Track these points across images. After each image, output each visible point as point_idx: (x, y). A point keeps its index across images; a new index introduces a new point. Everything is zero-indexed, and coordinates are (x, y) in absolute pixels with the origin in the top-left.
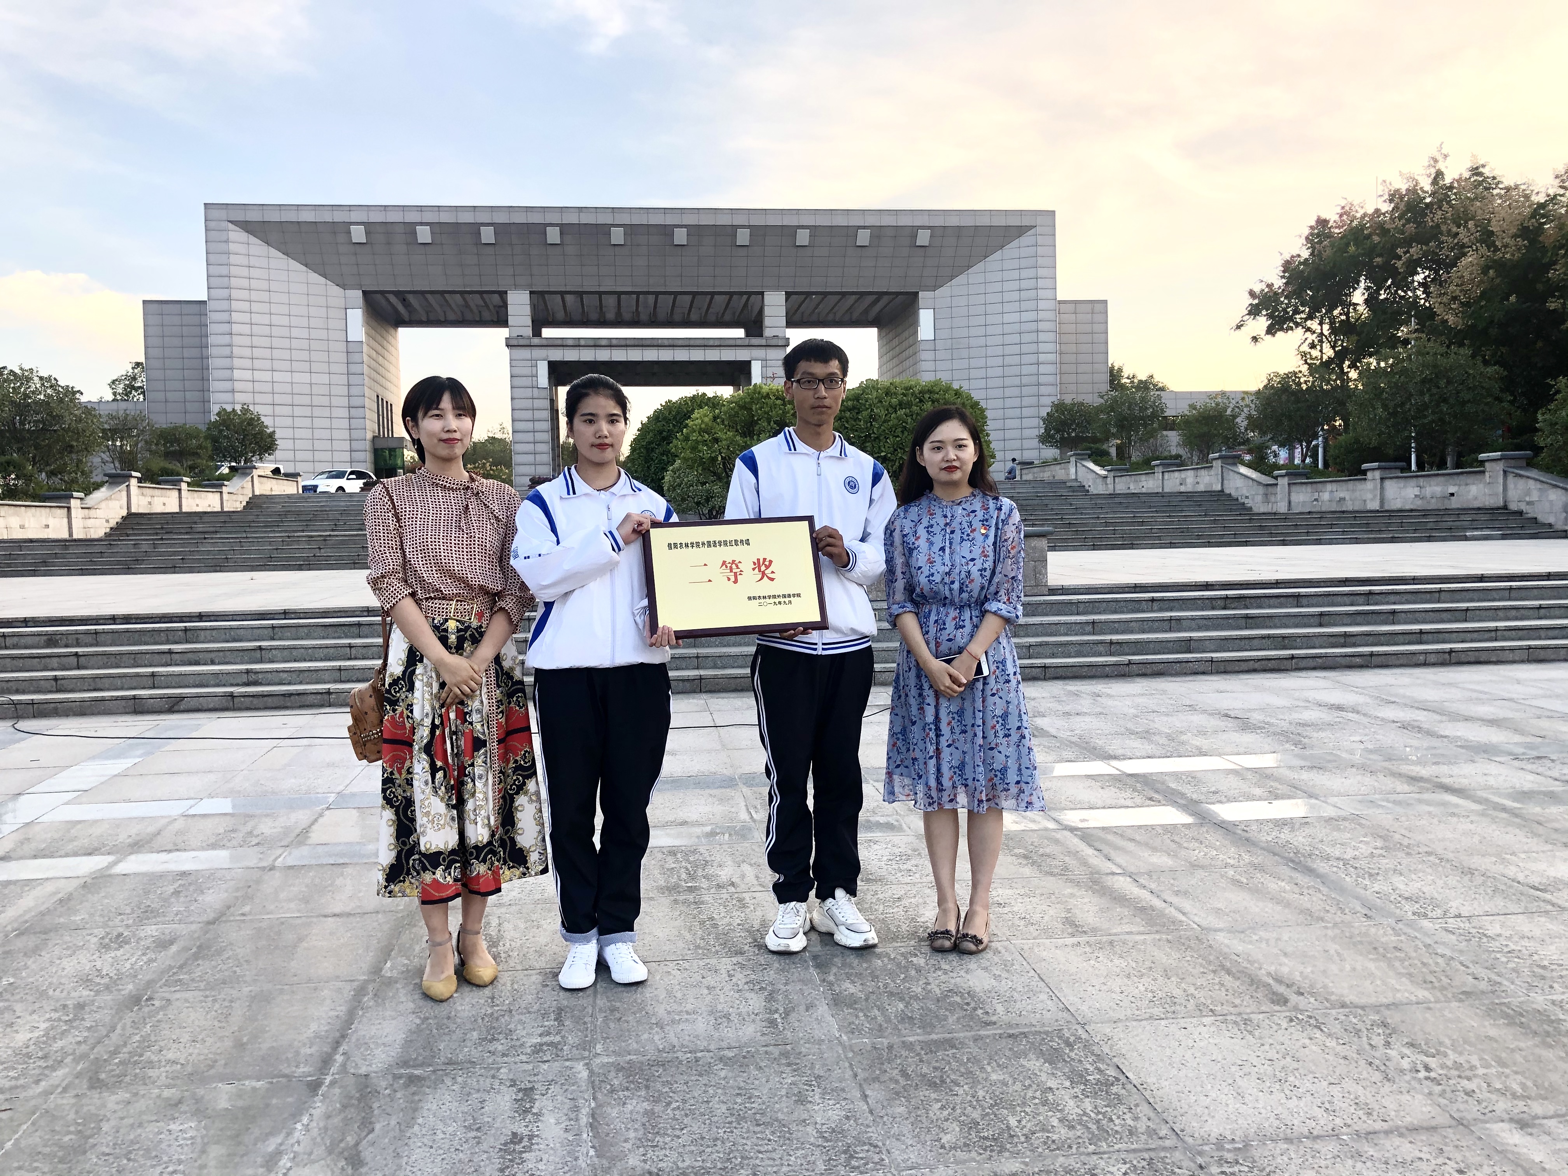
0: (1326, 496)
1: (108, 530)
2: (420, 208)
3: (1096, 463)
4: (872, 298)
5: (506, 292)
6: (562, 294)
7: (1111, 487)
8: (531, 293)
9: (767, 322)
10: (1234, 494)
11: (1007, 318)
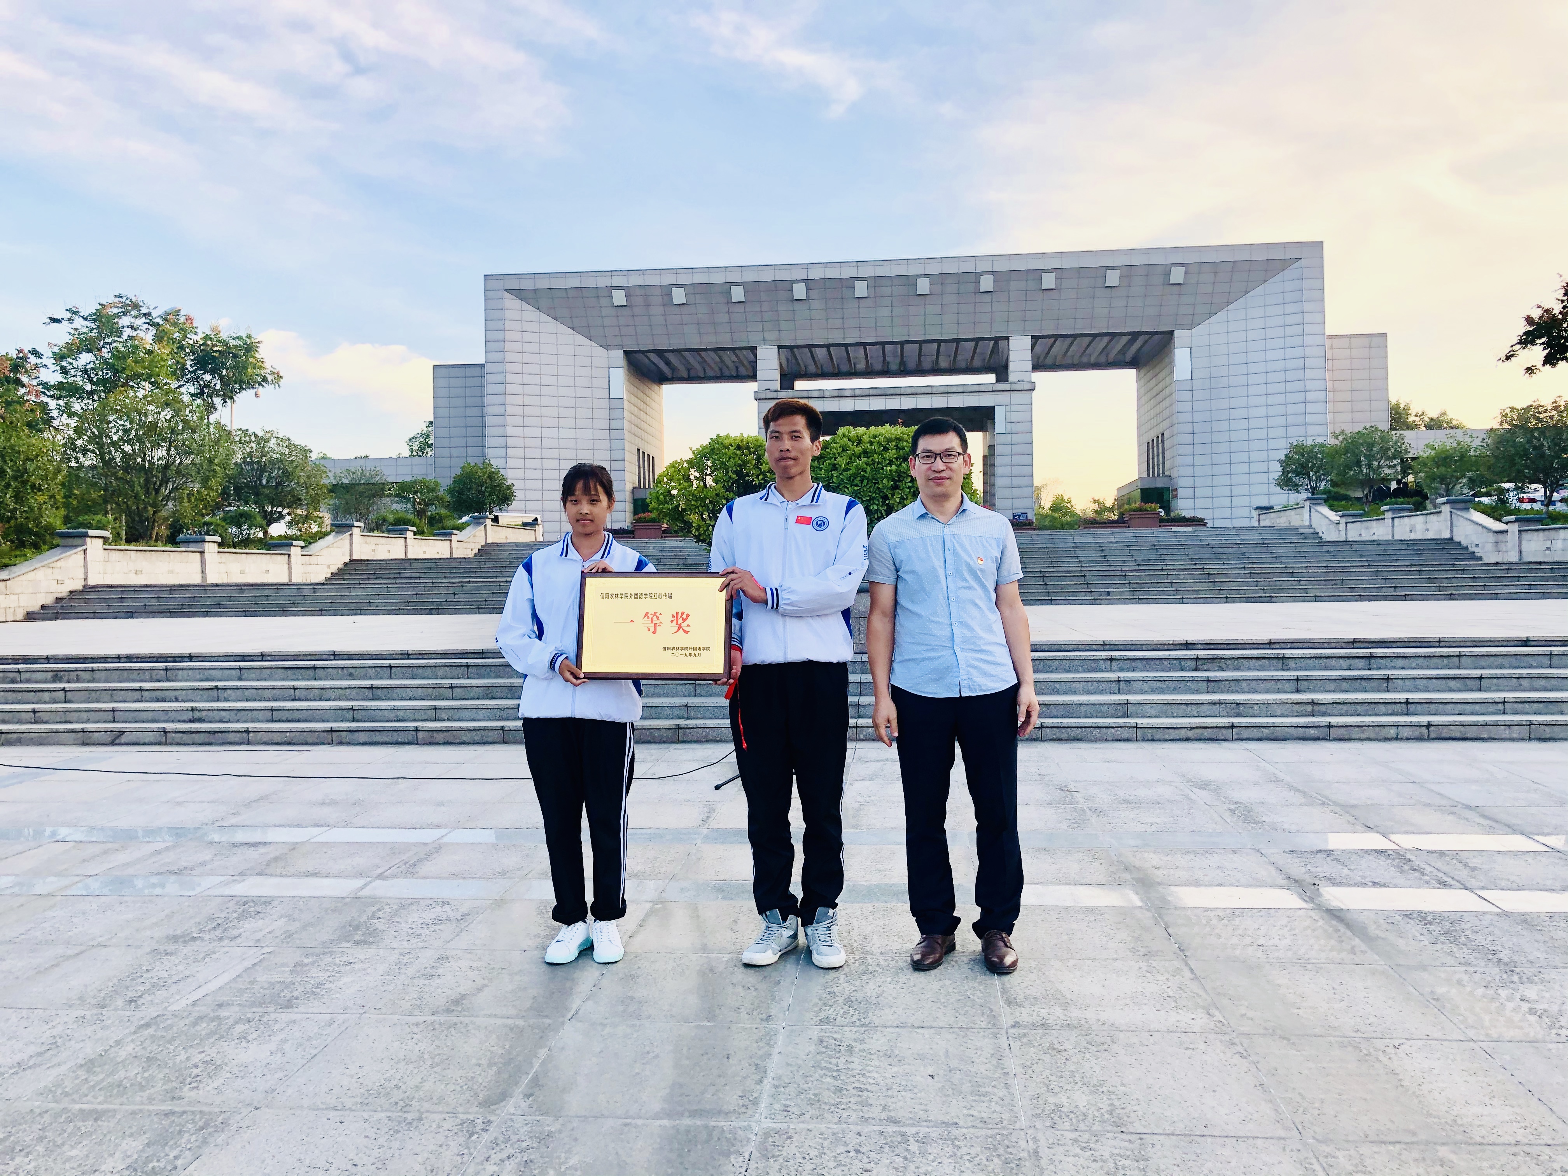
0: (1558, 545)
1: (329, 575)
2: (675, 271)
3: (1332, 508)
4: (1126, 339)
5: (755, 348)
6: (810, 347)
7: (1343, 533)
8: (779, 348)
9: (1012, 366)
10: (1464, 543)
11: (1270, 355)
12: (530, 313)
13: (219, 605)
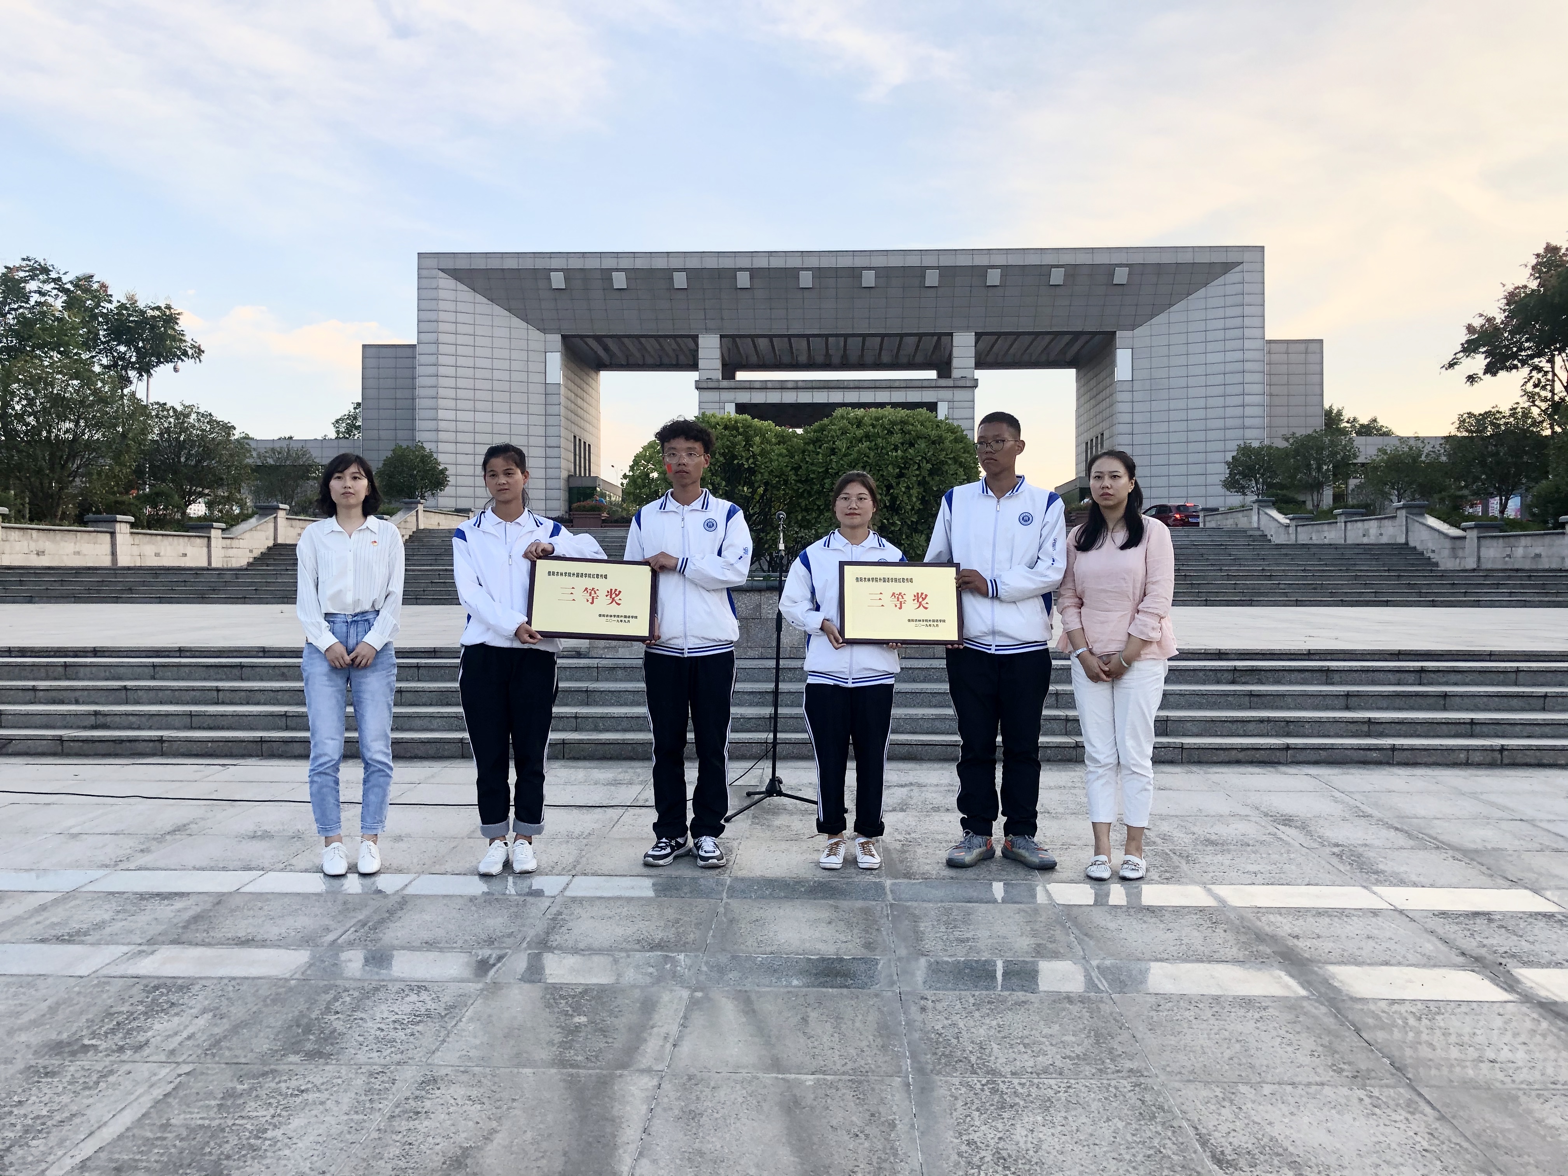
0: (1519, 552)
1: (251, 560)
2: (617, 255)
3: (1280, 511)
4: (1067, 338)
5: (697, 336)
6: (753, 337)
7: (1293, 537)
8: (722, 336)
9: (955, 363)
10: (1419, 547)
11: (1211, 358)
12: (464, 293)
13: (130, 590)
